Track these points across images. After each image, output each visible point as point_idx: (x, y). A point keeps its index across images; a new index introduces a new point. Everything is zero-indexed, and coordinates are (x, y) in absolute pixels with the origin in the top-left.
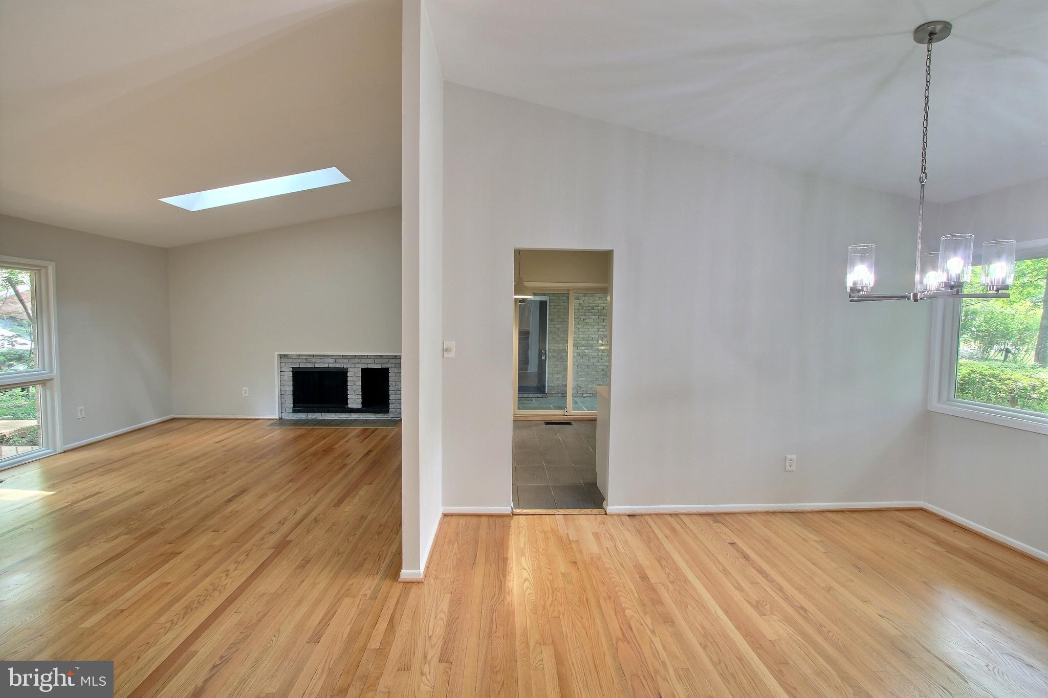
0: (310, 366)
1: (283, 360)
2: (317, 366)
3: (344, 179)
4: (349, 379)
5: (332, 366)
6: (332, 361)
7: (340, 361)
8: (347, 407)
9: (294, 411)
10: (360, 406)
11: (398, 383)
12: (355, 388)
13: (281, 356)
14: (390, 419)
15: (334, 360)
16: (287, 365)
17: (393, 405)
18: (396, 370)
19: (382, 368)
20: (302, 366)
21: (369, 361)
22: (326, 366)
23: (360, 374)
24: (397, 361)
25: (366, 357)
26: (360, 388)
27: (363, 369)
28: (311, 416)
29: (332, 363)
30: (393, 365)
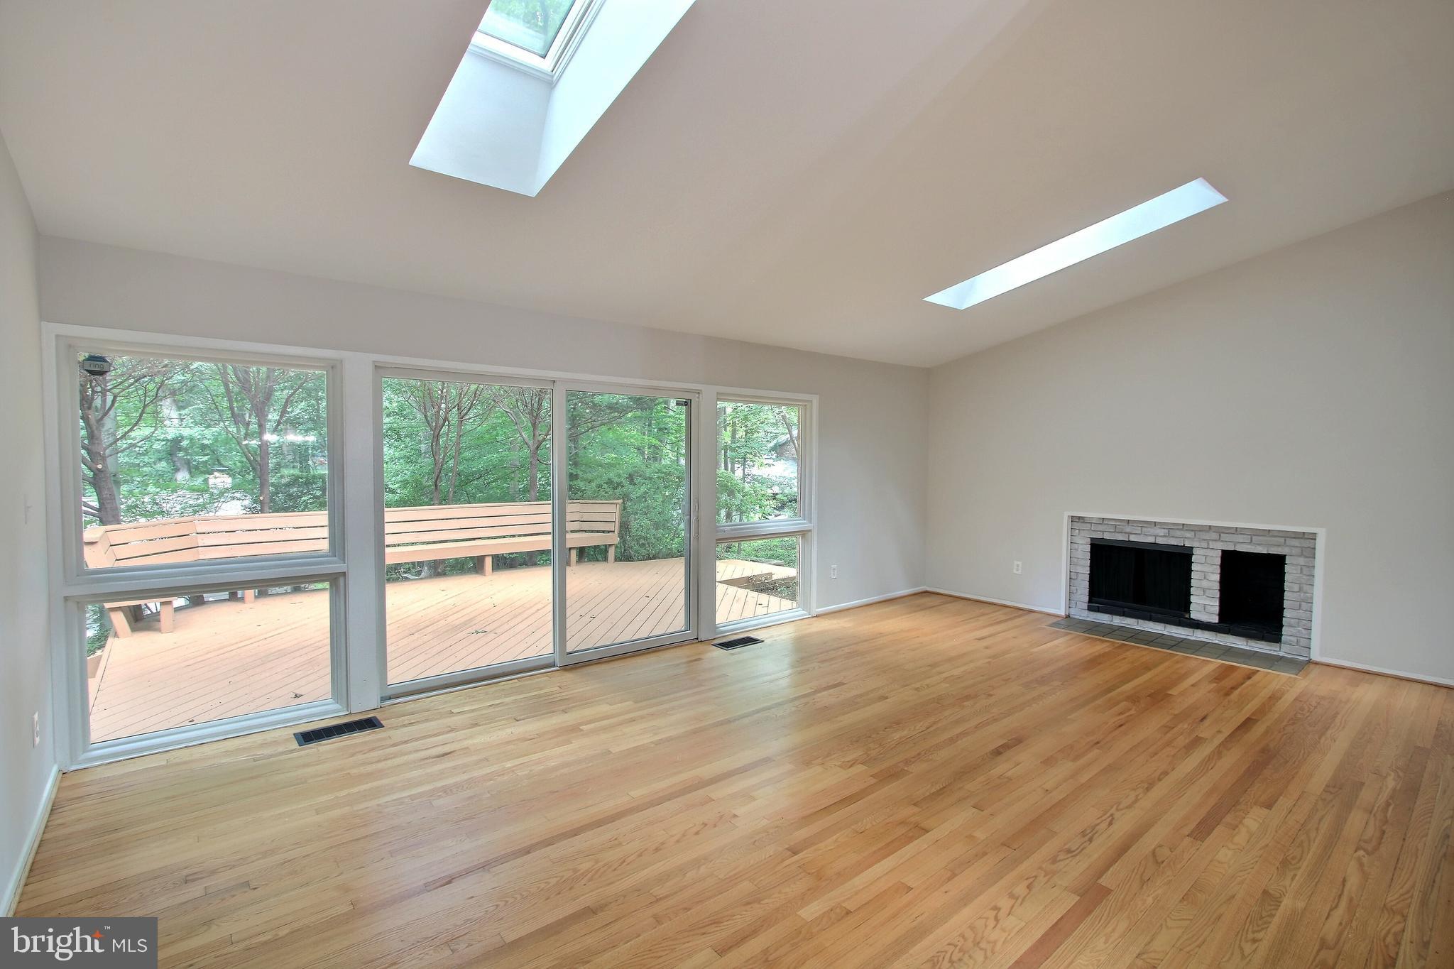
0: (1120, 537)
1: (1077, 525)
2: (1133, 538)
3: (1217, 199)
4: (1194, 567)
5: (1160, 541)
6: (1162, 532)
7: (1179, 533)
8: (1187, 616)
9: (1090, 609)
10: (1215, 619)
11: (1306, 588)
12: (1205, 584)
13: (1074, 519)
14: (1281, 654)
15: (1167, 531)
16: (1082, 533)
17: (1291, 629)
18: (1302, 561)
19: (1269, 555)
20: (1107, 536)
21: (1240, 538)
22: (1150, 540)
23: (1218, 561)
24: (1306, 543)
25: (1233, 531)
26: (1217, 586)
27: (1223, 551)
28: (1118, 621)
29: (1161, 536)
30: (1295, 551)
